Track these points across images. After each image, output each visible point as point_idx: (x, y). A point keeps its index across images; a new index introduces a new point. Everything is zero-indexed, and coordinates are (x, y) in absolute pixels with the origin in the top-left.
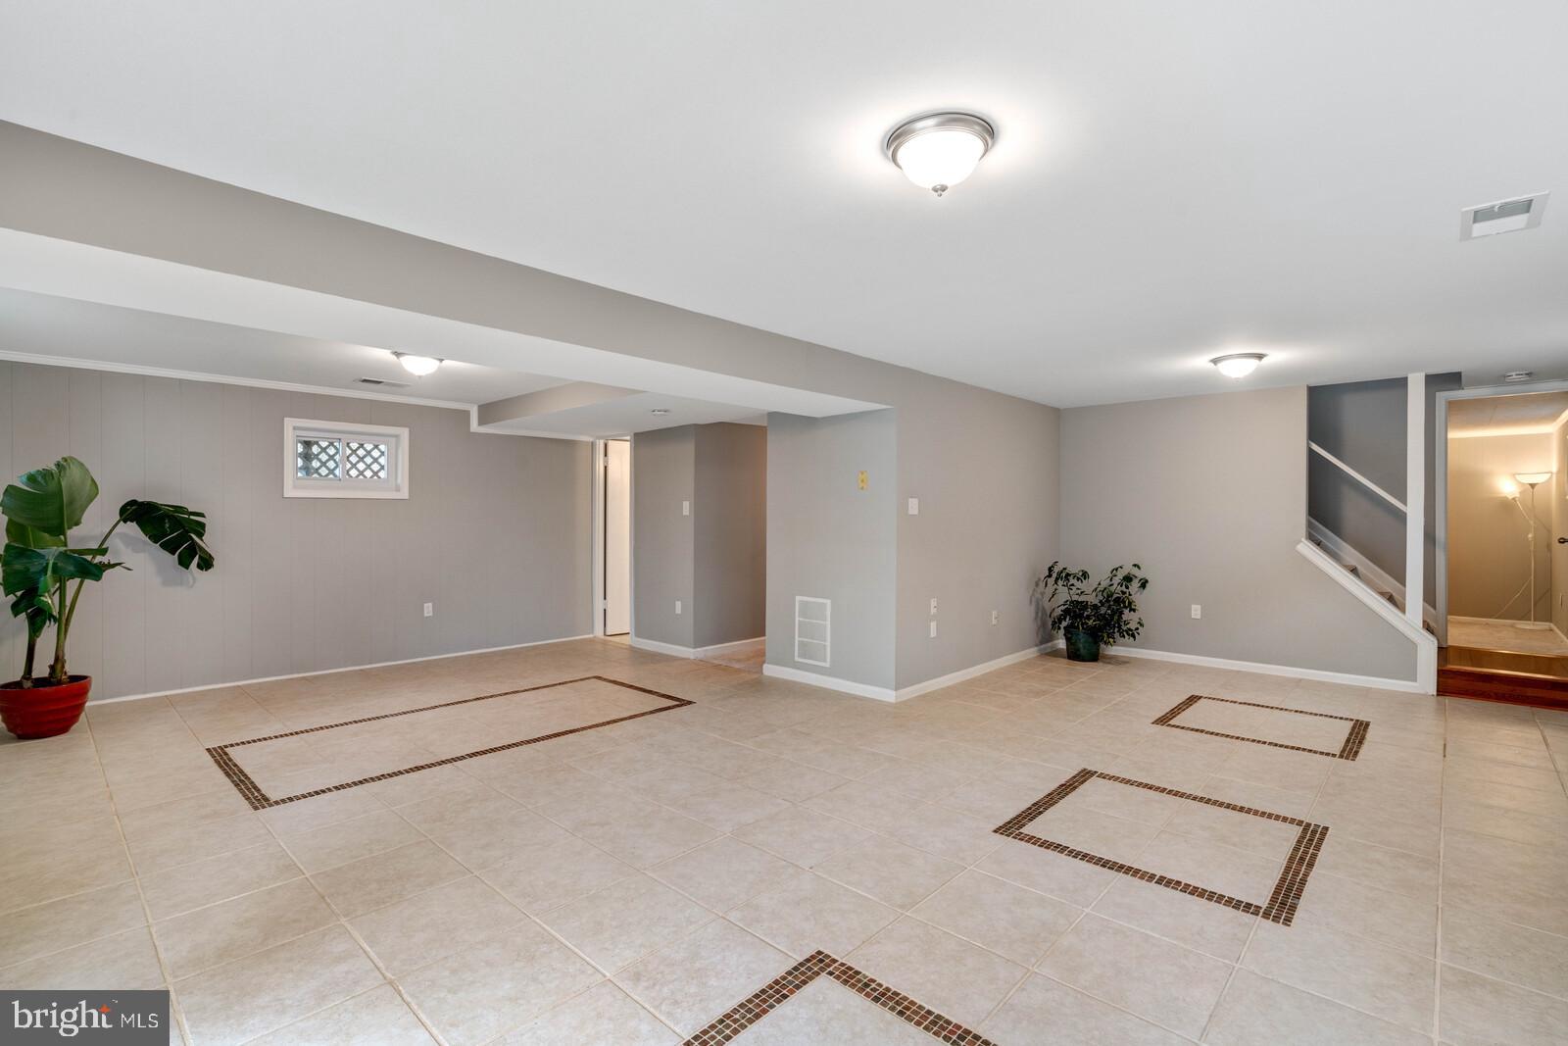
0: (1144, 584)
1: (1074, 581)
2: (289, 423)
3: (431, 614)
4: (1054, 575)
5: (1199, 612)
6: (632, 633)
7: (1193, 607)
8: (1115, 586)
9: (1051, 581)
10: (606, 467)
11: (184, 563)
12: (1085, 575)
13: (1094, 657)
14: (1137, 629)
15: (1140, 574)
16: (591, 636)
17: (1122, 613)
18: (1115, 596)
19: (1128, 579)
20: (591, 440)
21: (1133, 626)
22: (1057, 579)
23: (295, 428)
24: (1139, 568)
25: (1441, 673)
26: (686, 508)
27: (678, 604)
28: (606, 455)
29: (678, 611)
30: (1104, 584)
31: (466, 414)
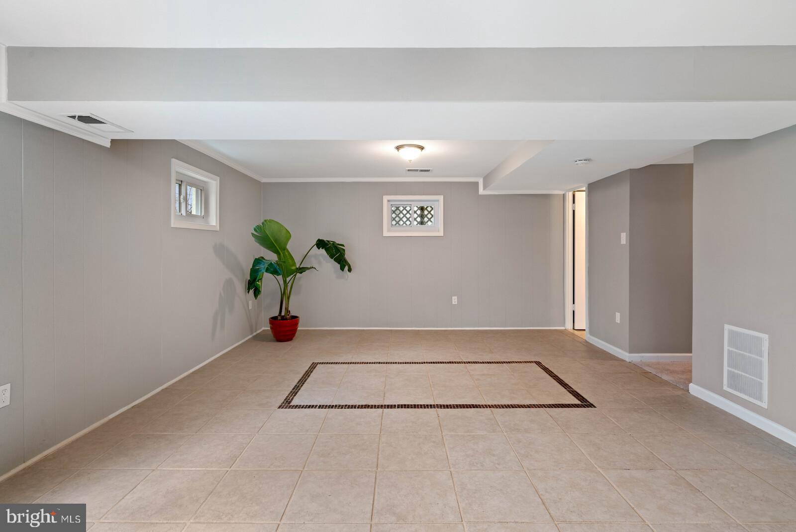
2: (386, 198)
3: (456, 303)
6: (587, 330)
10: (574, 211)
11: (342, 269)
16: (563, 328)
20: (562, 193)
23: (388, 201)
26: (624, 238)
27: (618, 315)
28: (574, 203)
29: (618, 320)
31: (477, 184)
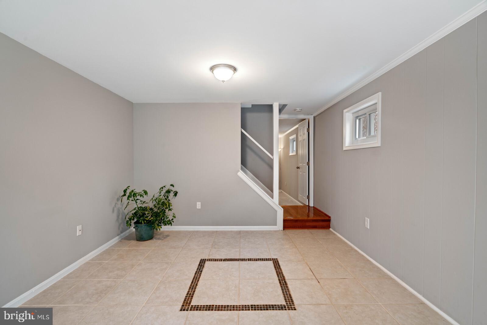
0: (176, 194)
1: (138, 197)
4: (128, 194)
5: (200, 206)
7: (198, 203)
8: (162, 196)
9: (126, 197)
12: (146, 193)
13: (151, 238)
14: (172, 219)
15: (174, 189)
17: (165, 212)
18: (162, 201)
19: (168, 192)
21: (171, 218)
22: (129, 197)
24: (173, 186)
25: (285, 221)
30: (156, 196)
